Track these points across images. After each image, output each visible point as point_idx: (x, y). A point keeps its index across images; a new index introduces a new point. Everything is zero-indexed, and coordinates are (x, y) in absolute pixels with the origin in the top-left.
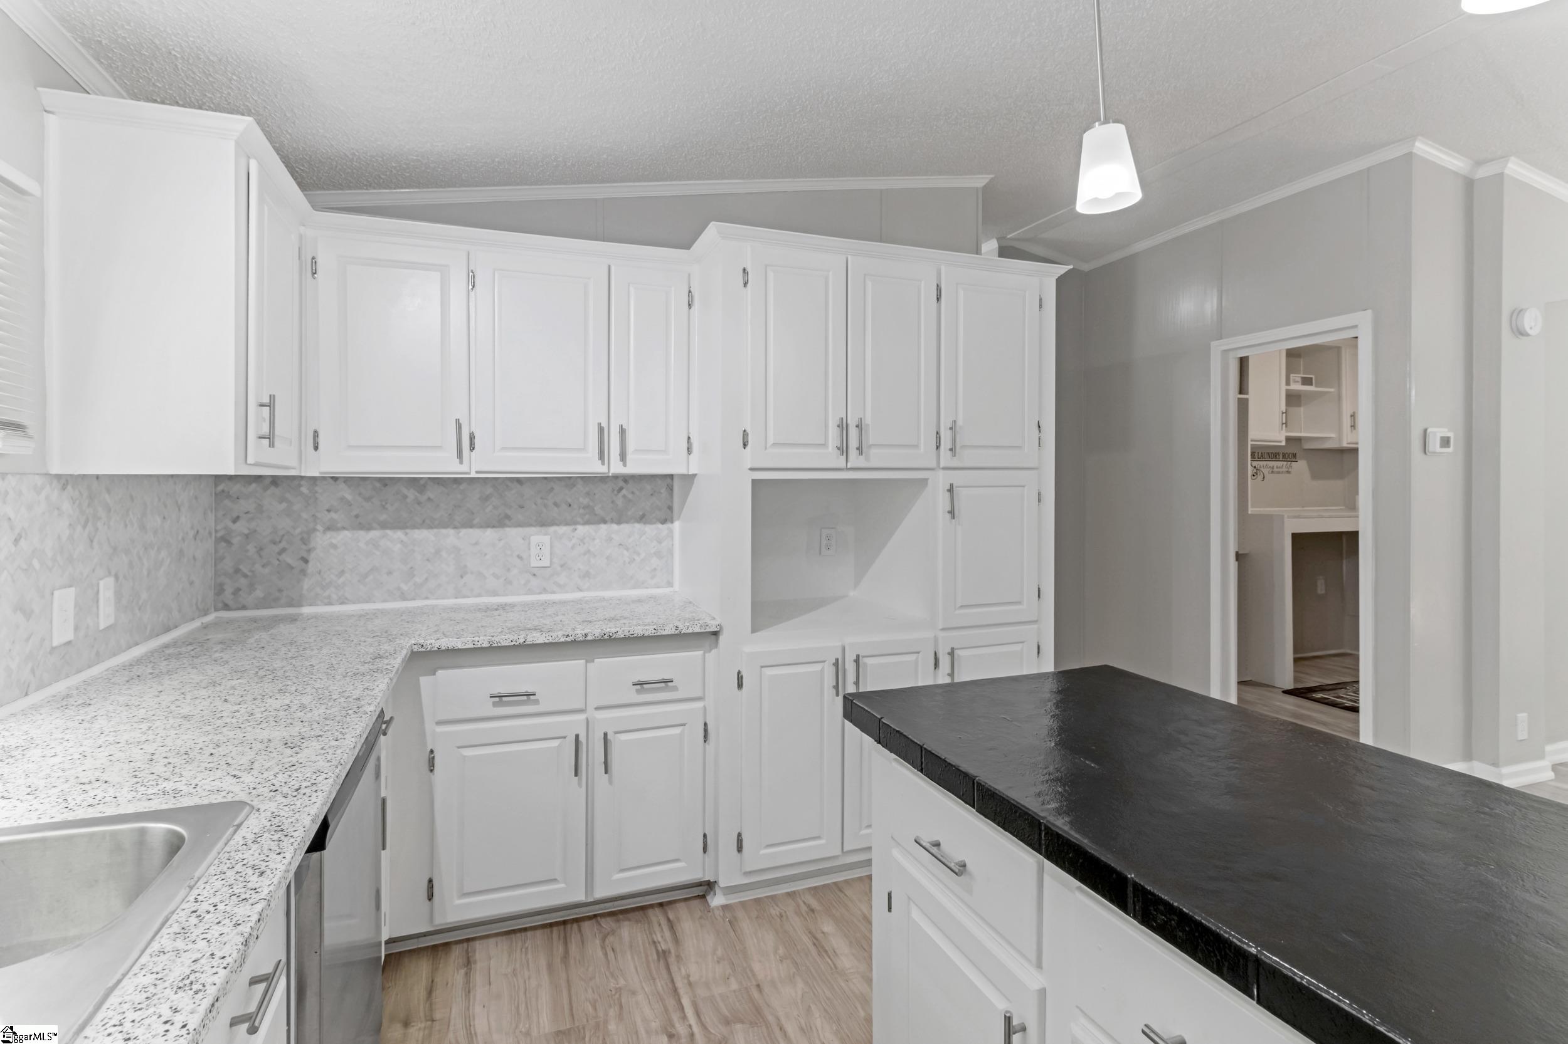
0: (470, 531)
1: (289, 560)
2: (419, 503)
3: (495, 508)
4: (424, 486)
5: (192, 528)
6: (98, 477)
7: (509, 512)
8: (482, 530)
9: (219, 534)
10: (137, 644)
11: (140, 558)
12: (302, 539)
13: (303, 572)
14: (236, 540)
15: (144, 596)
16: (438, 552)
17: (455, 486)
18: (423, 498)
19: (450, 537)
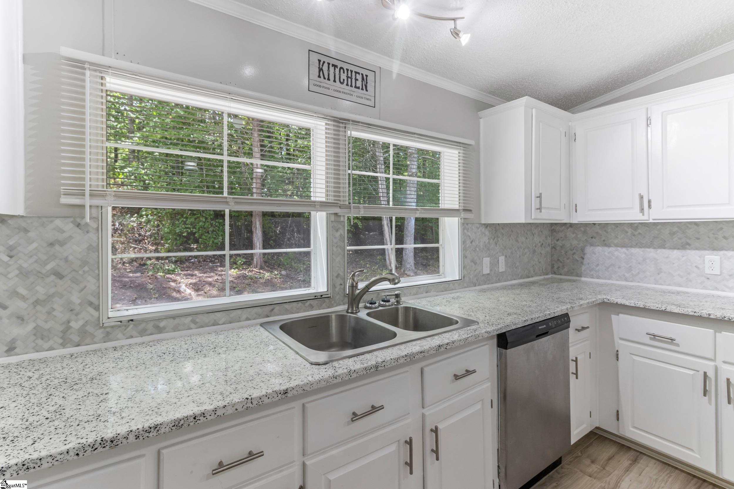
0: (663, 250)
1: (577, 258)
2: (634, 235)
3: (680, 239)
4: (637, 227)
5: (540, 242)
6: (498, 224)
7: (689, 241)
8: (672, 250)
9: (552, 246)
10: (515, 280)
11: (516, 251)
12: (581, 249)
13: (582, 263)
14: (558, 248)
15: (518, 264)
16: (644, 260)
17: (654, 227)
18: (636, 233)
19: (651, 253)
